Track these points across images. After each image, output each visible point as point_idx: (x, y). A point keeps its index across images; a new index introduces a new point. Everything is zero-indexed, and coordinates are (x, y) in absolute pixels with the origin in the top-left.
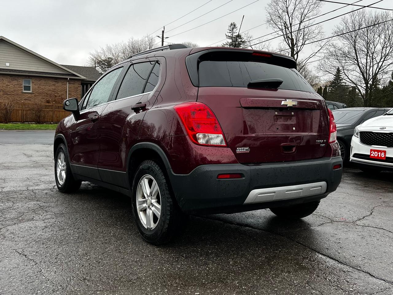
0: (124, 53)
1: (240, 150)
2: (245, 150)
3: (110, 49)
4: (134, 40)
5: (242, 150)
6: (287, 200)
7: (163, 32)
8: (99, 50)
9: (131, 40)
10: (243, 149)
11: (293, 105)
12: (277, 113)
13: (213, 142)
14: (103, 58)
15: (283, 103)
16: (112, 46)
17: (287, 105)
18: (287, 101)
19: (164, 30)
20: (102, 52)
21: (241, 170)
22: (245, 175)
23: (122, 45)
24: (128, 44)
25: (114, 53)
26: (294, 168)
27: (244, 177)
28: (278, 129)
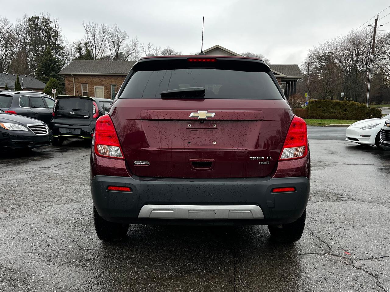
0: (342, 46)
1: (138, 163)
2: (144, 164)
3: (328, 44)
4: (353, 32)
5: (140, 163)
6: (195, 220)
7: (376, 20)
8: (318, 46)
9: (351, 32)
10: (142, 163)
11: (207, 117)
12: (190, 126)
13: (112, 154)
14: (321, 53)
15: (192, 115)
16: (330, 41)
17: (198, 117)
18: (199, 113)
19: (378, 18)
20: (320, 47)
21: (129, 184)
22: (133, 189)
23: (341, 38)
24: (347, 37)
25: (332, 47)
26: (198, 187)
27: (133, 191)
28: (189, 143)
